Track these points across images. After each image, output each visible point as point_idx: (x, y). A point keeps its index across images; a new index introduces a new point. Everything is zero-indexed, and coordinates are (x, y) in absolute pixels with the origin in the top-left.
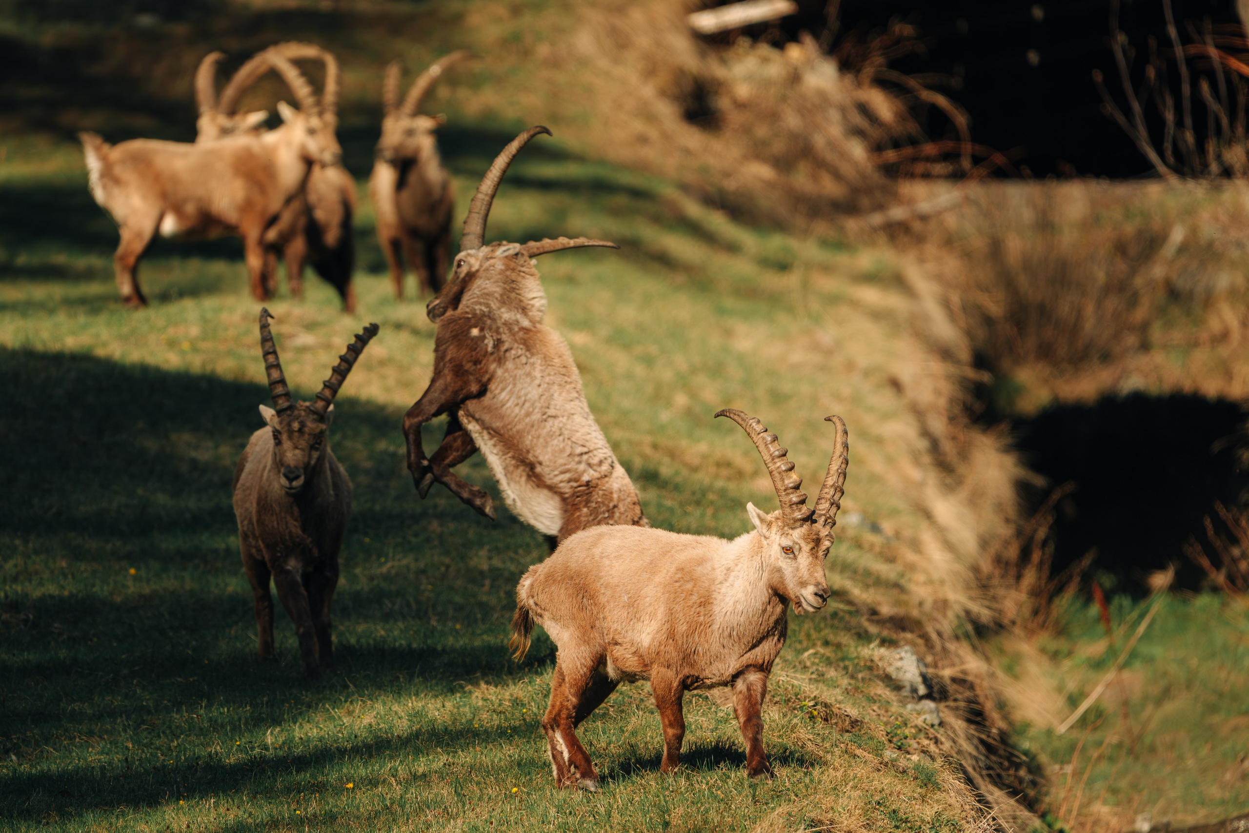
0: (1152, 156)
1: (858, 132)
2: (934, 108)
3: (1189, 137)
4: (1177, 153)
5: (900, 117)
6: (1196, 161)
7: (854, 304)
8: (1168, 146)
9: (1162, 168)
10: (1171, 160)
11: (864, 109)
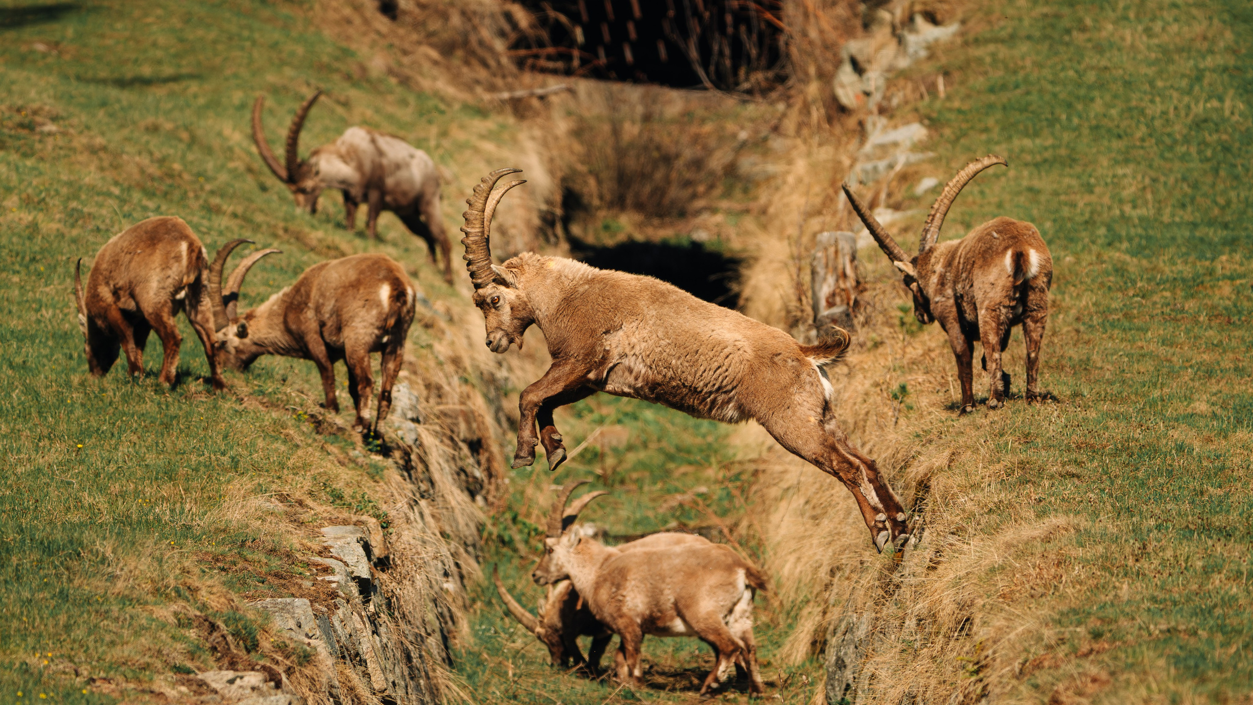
0: (701, 73)
1: (502, 34)
2: (557, 22)
3: (728, 62)
4: (718, 72)
5: (532, 26)
6: (731, 80)
7: (476, 150)
8: (712, 68)
9: (708, 84)
10: (714, 77)
11: (508, 17)
